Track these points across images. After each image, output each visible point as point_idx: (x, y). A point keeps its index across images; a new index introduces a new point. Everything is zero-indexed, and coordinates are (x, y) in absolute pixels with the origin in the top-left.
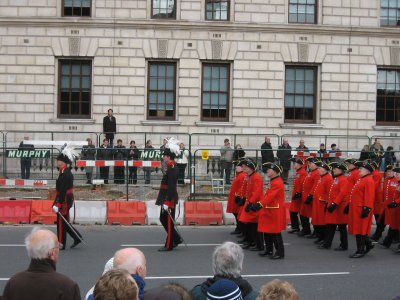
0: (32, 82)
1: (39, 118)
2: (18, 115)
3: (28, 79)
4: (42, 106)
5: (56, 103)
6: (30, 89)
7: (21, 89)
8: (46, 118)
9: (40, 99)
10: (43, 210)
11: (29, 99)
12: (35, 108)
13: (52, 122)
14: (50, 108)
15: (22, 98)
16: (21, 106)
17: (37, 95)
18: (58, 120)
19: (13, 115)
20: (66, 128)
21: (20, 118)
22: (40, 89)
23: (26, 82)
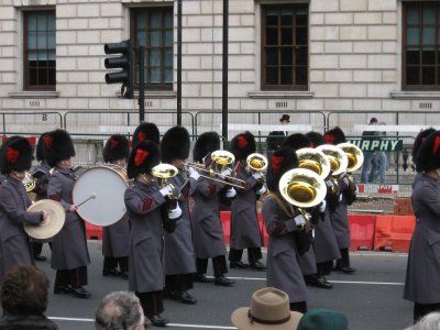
0: (364, 38)
1: (374, 91)
2: (343, 87)
3: (356, 33)
4: (379, 73)
5: (399, 68)
6: (360, 47)
7: (347, 47)
8: (385, 90)
9: (374, 62)
10: (393, 230)
11: (359, 62)
12: (369, 76)
13: (393, 97)
14: (389, 76)
15: (348, 62)
16: (346, 73)
17: (371, 57)
18: (403, 94)
19: (334, 87)
20: (416, 105)
21: (346, 91)
22: (376, 47)
23: (353, 37)
